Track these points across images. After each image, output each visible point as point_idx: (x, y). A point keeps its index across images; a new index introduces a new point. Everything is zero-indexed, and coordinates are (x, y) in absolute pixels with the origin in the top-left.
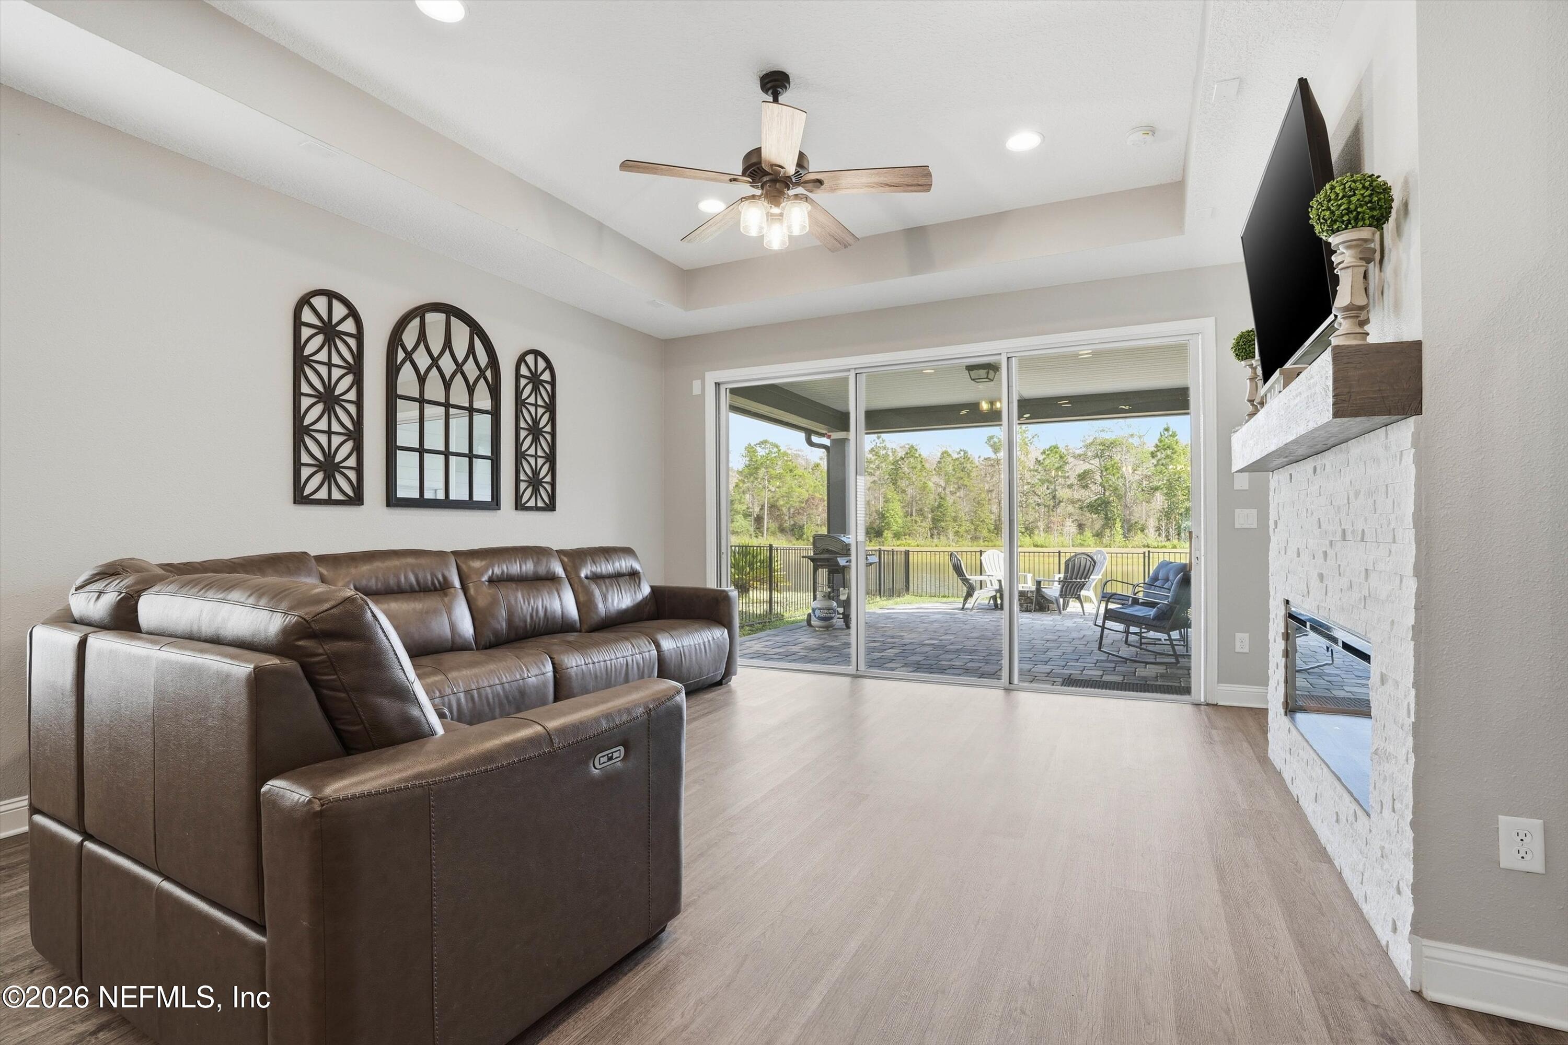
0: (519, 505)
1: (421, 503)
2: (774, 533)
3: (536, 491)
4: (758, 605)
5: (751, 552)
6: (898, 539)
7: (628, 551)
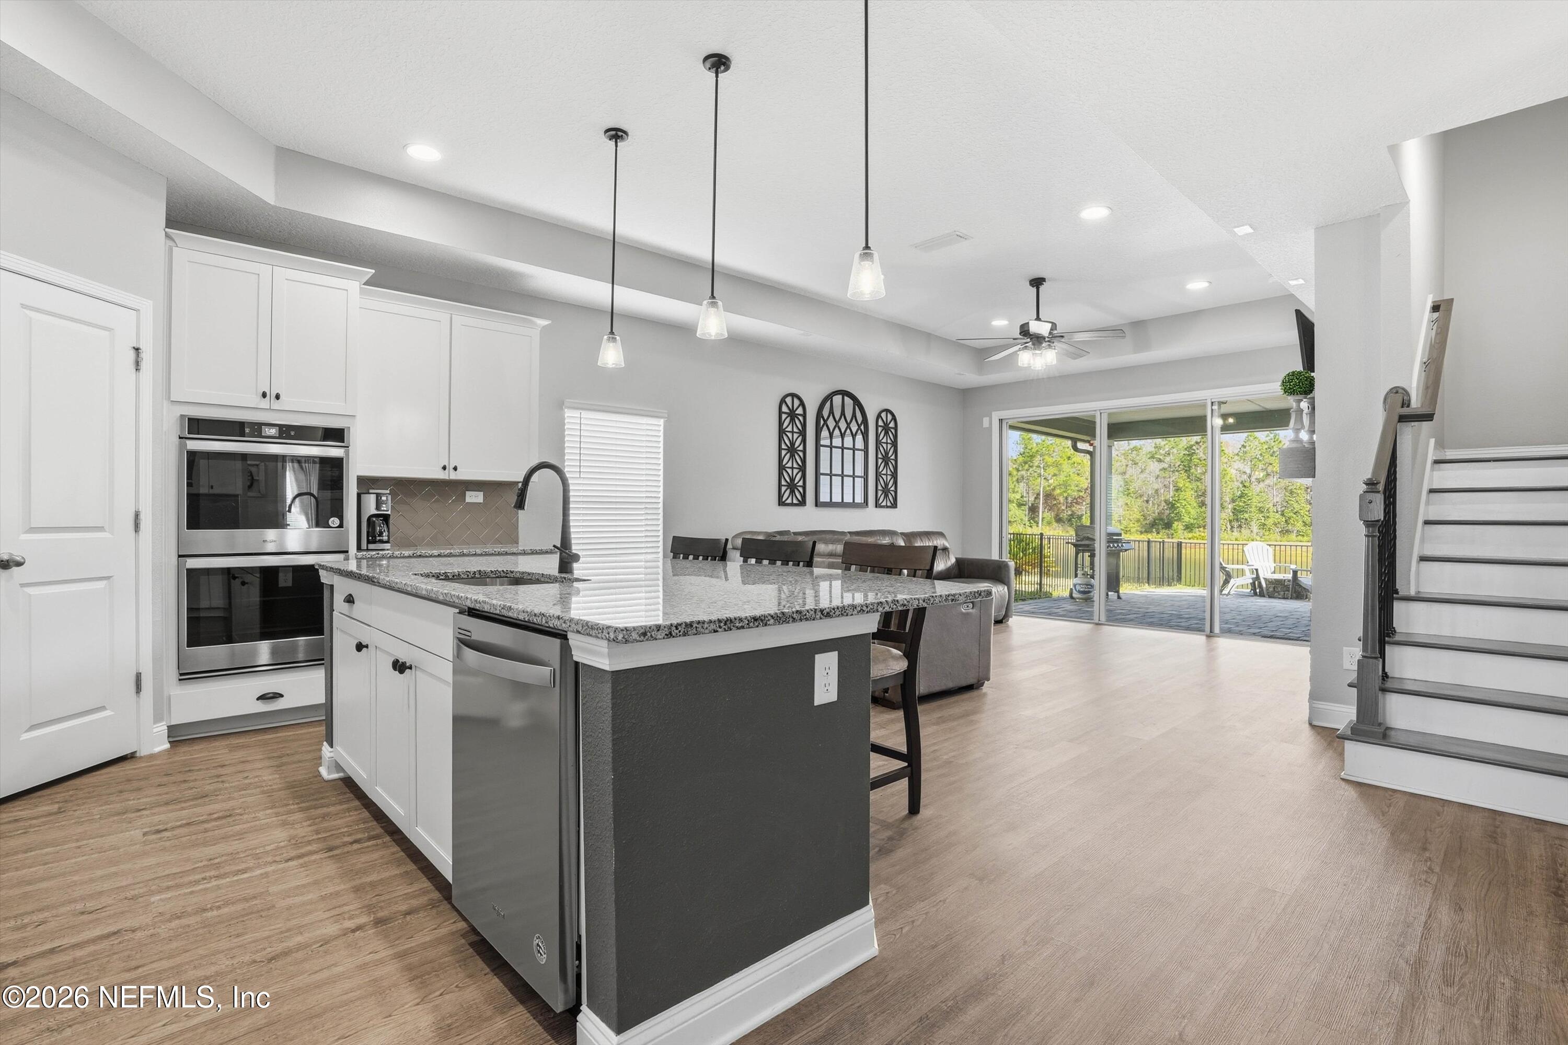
0: (877, 505)
1: (831, 504)
2: (1049, 523)
3: (886, 496)
4: (1030, 586)
5: (1024, 539)
6: (1191, 531)
7: (941, 534)
